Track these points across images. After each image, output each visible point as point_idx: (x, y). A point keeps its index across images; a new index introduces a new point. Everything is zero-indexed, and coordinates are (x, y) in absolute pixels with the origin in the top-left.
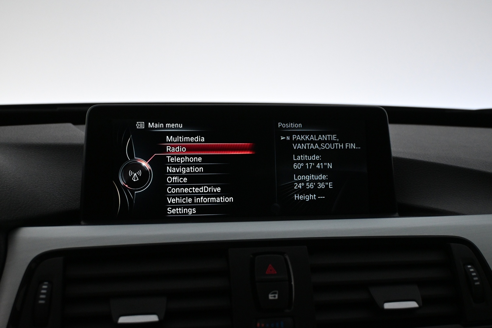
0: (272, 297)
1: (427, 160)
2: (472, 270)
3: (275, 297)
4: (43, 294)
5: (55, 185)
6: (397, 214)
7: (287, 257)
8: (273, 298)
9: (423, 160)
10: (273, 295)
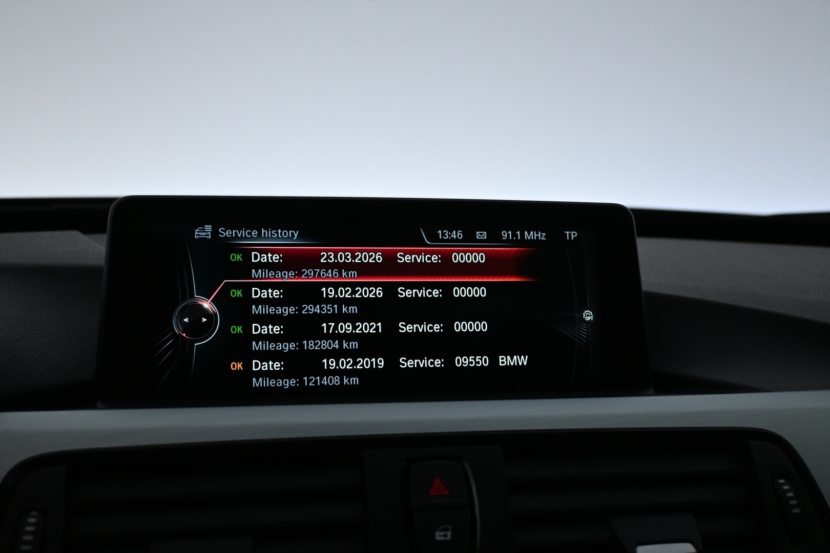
0: (440, 536)
1: (701, 298)
2: (786, 487)
3: (446, 536)
4: (29, 533)
5: (50, 337)
6: (652, 389)
7: (467, 465)
8: (442, 538)
9: (694, 297)
10: (442, 533)
